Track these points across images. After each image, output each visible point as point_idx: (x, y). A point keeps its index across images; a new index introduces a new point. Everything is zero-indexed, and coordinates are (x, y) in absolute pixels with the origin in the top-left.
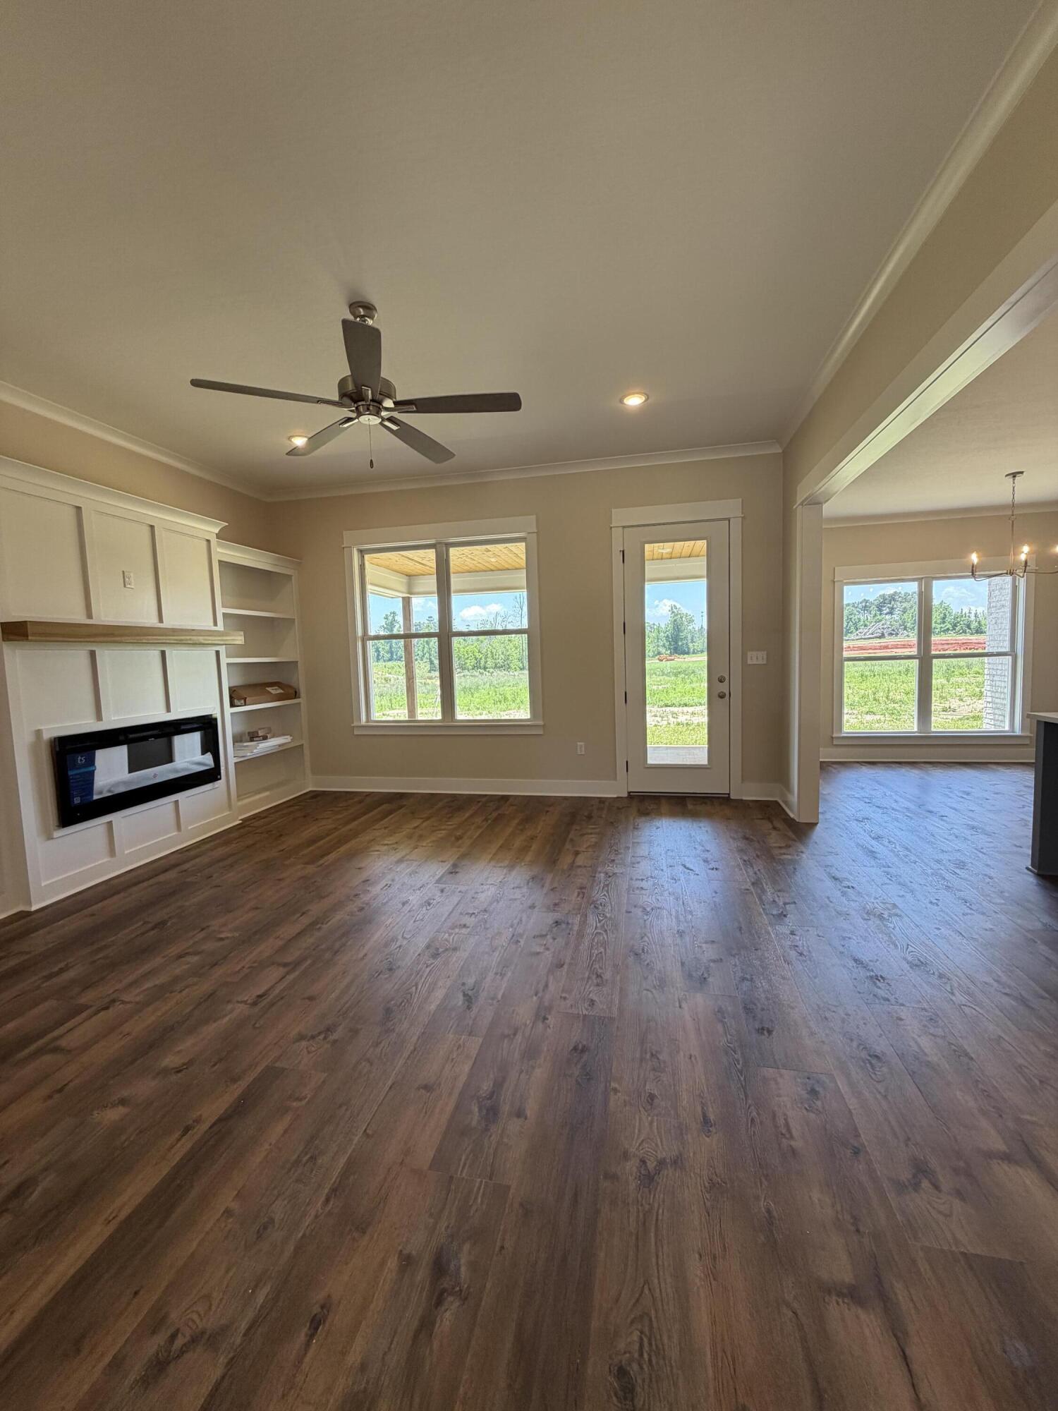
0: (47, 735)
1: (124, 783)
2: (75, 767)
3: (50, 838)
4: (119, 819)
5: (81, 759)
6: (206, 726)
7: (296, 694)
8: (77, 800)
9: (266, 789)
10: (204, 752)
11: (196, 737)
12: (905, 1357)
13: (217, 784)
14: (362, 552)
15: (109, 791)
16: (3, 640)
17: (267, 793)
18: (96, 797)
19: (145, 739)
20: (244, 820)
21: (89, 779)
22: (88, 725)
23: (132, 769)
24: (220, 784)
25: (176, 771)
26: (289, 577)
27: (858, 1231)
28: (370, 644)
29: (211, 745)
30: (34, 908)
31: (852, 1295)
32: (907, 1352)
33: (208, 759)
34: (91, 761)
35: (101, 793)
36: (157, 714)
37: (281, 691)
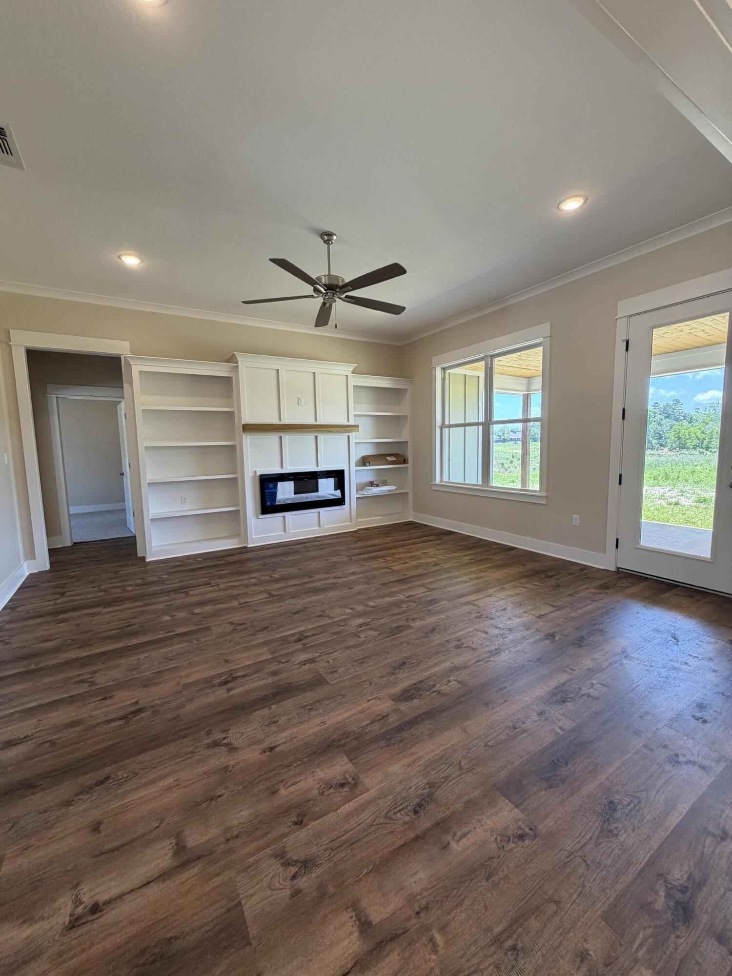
0: (258, 474)
1: (291, 499)
2: (268, 488)
3: (258, 518)
4: (288, 515)
5: (271, 485)
6: (338, 476)
7: (405, 461)
8: (268, 504)
9: (380, 516)
10: (336, 489)
11: (331, 481)
12: (149, 883)
13: (343, 507)
14: (444, 369)
15: (284, 502)
16: (243, 432)
17: (380, 517)
18: (277, 503)
19: (303, 479)
20: (359, 530)
21: (274, 494)
22: (276, 470)
23: (295, 493)
24: (346, 507)
25: (318, 497)
26: (406, 390)
27: (228, 840)
28: (446, 430)
29: (340, 485)
30: (249, 546)
31: (180, 849)
32: (152, 883)
33: (338, 493)
34: (276, 487)
35: (280, 502)
36: (311, 468)
37: (395, 459)
